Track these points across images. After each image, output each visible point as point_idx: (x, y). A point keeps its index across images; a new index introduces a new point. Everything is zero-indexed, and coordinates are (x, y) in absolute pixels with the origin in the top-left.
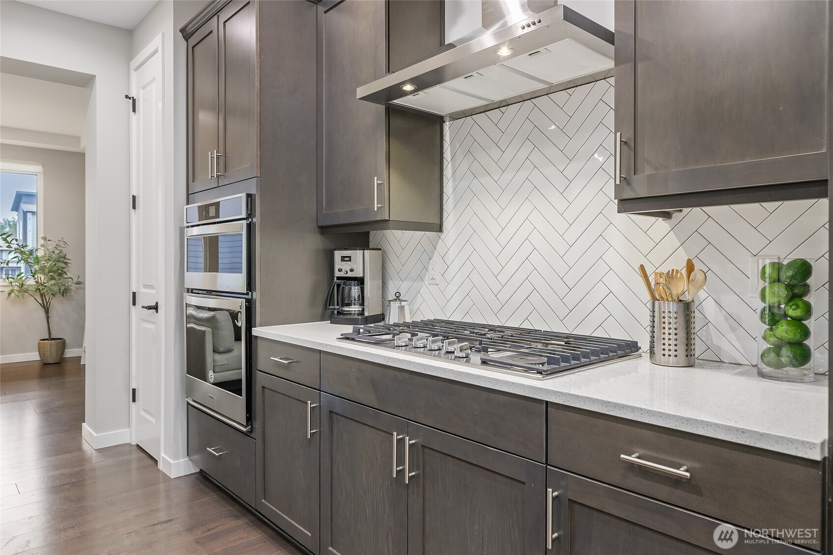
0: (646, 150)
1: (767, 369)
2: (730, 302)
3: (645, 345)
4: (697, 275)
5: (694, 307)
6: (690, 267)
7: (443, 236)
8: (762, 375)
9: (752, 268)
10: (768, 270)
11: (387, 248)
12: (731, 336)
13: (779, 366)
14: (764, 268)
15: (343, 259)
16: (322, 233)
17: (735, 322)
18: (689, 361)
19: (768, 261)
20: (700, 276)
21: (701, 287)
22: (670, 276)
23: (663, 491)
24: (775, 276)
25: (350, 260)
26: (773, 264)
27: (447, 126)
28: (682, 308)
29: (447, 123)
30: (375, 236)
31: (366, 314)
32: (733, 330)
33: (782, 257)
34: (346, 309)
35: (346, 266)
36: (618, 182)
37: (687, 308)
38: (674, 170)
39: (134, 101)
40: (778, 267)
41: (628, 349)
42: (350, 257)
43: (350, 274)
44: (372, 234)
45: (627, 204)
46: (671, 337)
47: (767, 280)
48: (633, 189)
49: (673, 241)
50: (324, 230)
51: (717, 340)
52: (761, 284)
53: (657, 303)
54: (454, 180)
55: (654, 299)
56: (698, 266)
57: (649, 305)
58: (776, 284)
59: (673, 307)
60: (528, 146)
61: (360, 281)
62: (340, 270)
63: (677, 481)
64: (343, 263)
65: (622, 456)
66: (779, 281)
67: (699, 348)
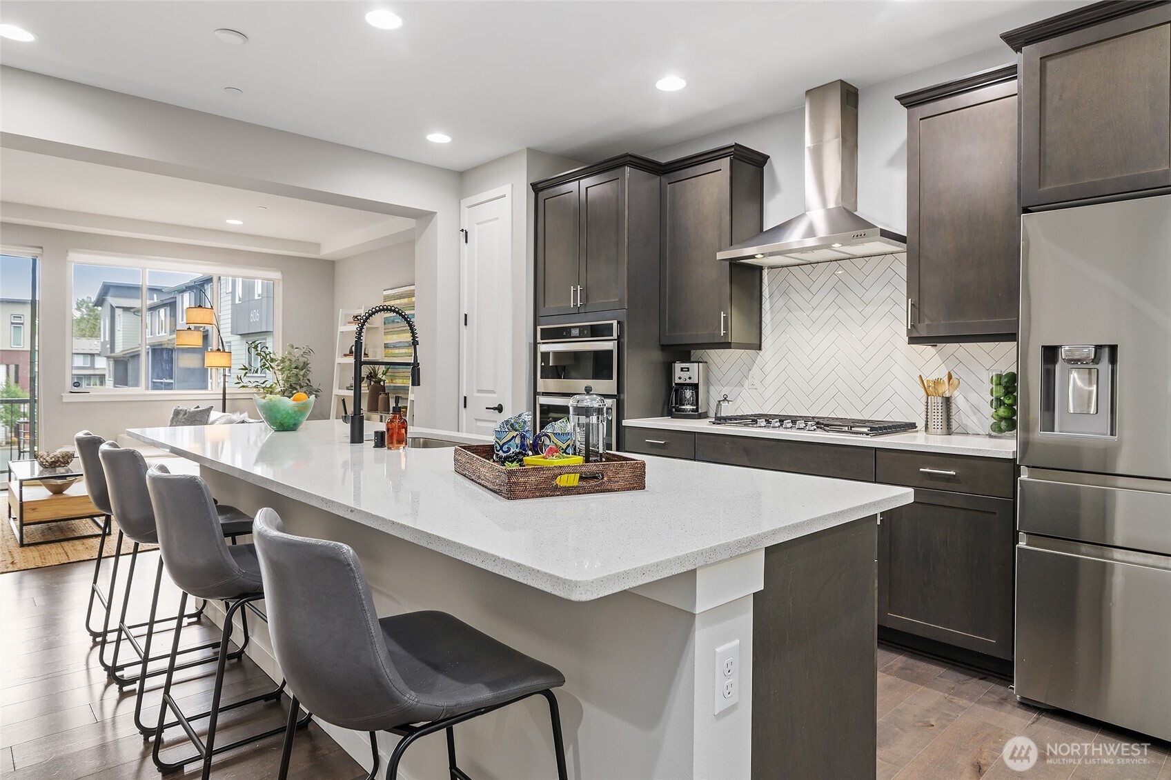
0: (926, 310)
1: (994, 434)
2: (974, 398)
3: (921, 425)
4: (954, 380)
5: (953, 401)
6: (950, 377)
7: (761, 353)
8: (990, 436)
9: (986, 379)
10: (994, 378)
11: (710, 361)
12: (974, 418)
13: (1001, 431)
14: (992, 377)
15: (682, 369)
16: (662, 350)
17: (976, 409)
18: (949, 432)
19: (994, 373)
20: (956, 382)
21: (956, 388)
22: (937, 382)
23: (941, 485)
24: (998, 382)
25: (688, 371)
26: (997, 375)
27: (765, 272)
28: (945, 401)
29: (766, 270)
30: (695, 354)
31: (700, 411)
32: (975, 414)
33: (1003, 371)
34: (683, 407)
35: (685, 375)
36: (909, 328)
37: (947, 401)
38: (942, 322)
39: (466, 233)
40: (999, 376)
41: (911, 426)
42: (688, 368)
43: (688, 381)
44: (693, 352)
45: (913, 340)
46: (937, 418)
47: (994, 383)
48: (918, 331)
49: (937, 360)
50: (664, 347)
51: (965, 421)
52: (991, 386)
53: (929, 397)
54: (772, 313)
55: (928, 395)
56: (954, 376)
57: (924, 400)
58: (999, 386)
59: (940, 400)
60: (834, 294)
61: (695, 387)
62: (680, 378)
63: (948, 478)
64: (682, 373)
65: (921, 470)
66: (1000, 384)
67: (954, 426)
